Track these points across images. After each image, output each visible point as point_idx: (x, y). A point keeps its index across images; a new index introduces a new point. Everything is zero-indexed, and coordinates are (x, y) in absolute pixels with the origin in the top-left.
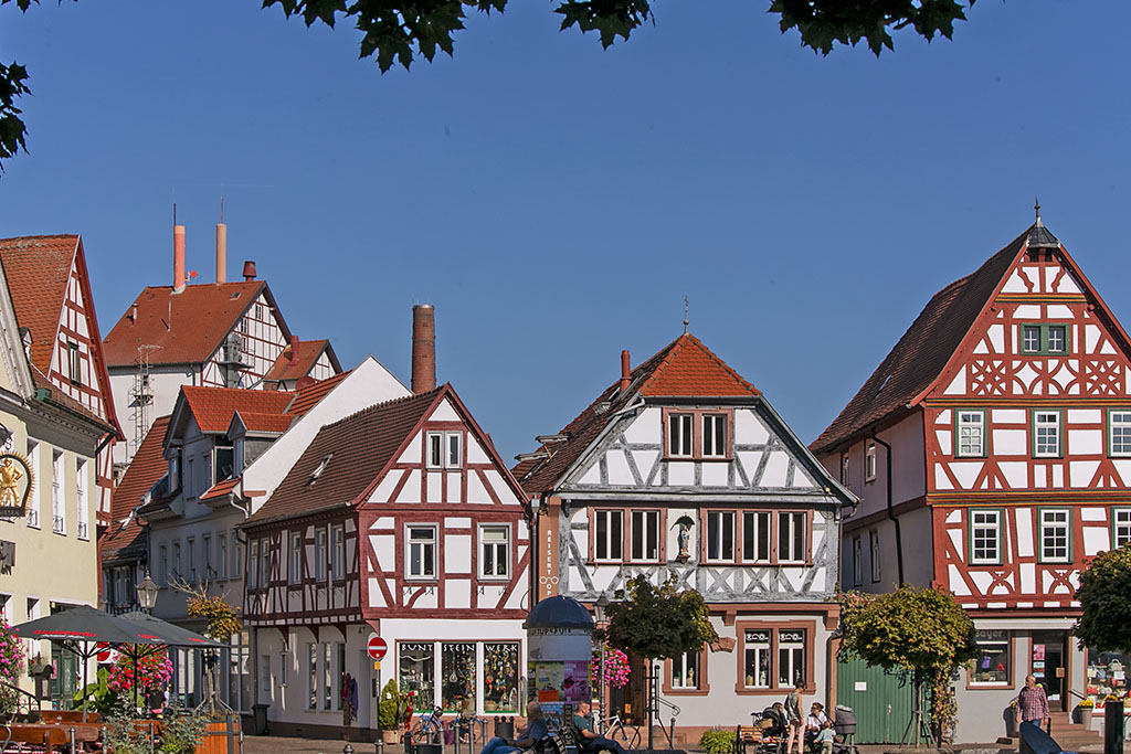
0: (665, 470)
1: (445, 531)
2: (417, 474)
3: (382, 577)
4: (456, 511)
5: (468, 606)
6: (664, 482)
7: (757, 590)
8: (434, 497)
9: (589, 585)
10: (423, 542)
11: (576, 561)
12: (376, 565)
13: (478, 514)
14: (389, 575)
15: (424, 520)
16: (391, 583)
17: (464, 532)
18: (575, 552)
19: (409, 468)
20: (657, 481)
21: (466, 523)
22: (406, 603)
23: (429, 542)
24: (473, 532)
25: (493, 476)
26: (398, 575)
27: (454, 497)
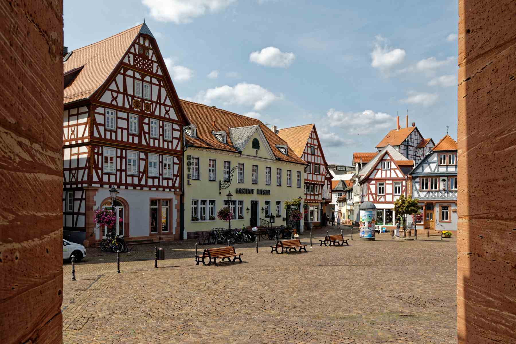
0: (438, 168)
1: (386, 184)
2: (380, 171)
3: (372, 194)
4: (389, 179)
5: (391, 201)
6: (438, 171)
8: (384, 176)
9: (419, 196)
10: (381, 186)
11: (416, 190)
12: (371, 191)
13: (393, 179)
14: (374, 194)
15: (381, 182)
16: (374, 196)
17: (391, 184)
18: (416, 188)
19: (378, 170)
20: (436, 171)
21: (391, 182)
22: (377, 200)
23: (382, 186)
24: (392, 184)
25: (397, 171)
26: (376, 194)
27: (388, 176)
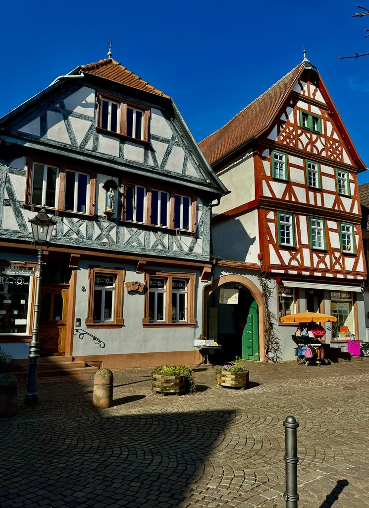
0: (96, 138)
6: (95, 148)
7: (160, 247)
11: (12, 202)
18: (12, 194)
20: (90, 145)
